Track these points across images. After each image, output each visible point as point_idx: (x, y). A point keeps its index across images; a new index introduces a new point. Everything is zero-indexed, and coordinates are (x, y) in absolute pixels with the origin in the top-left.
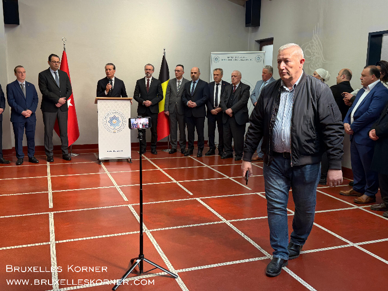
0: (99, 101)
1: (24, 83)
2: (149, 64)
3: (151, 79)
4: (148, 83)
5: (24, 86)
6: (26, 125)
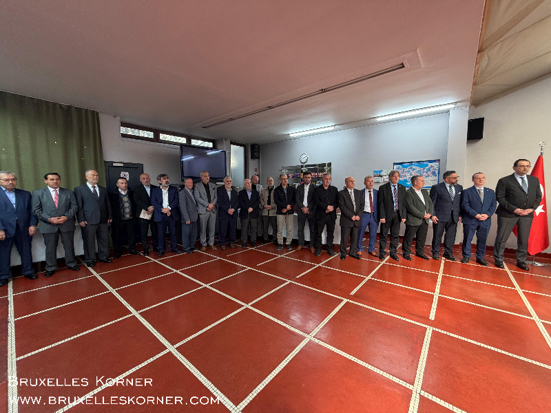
1: (482, 188)
5: (482, 192)
6: (478, 228)
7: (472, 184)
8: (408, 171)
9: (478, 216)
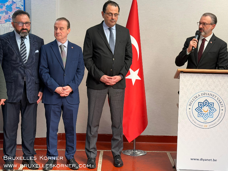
0: (182, 76)
1: (66, 44)
5: (66, 49)
9: (58, 89)
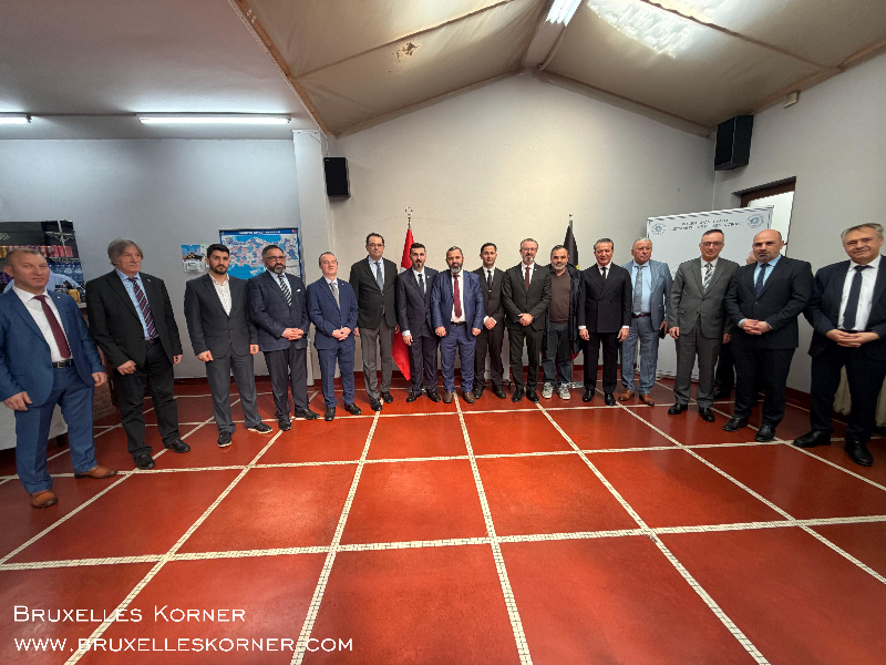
2: (530, 240)
3: (532, 266)
4: (527, 274)
5: (336, 287)
6: (339, 352)
7: (319, 275)
8: (250, 249)
9: (336, 333)
